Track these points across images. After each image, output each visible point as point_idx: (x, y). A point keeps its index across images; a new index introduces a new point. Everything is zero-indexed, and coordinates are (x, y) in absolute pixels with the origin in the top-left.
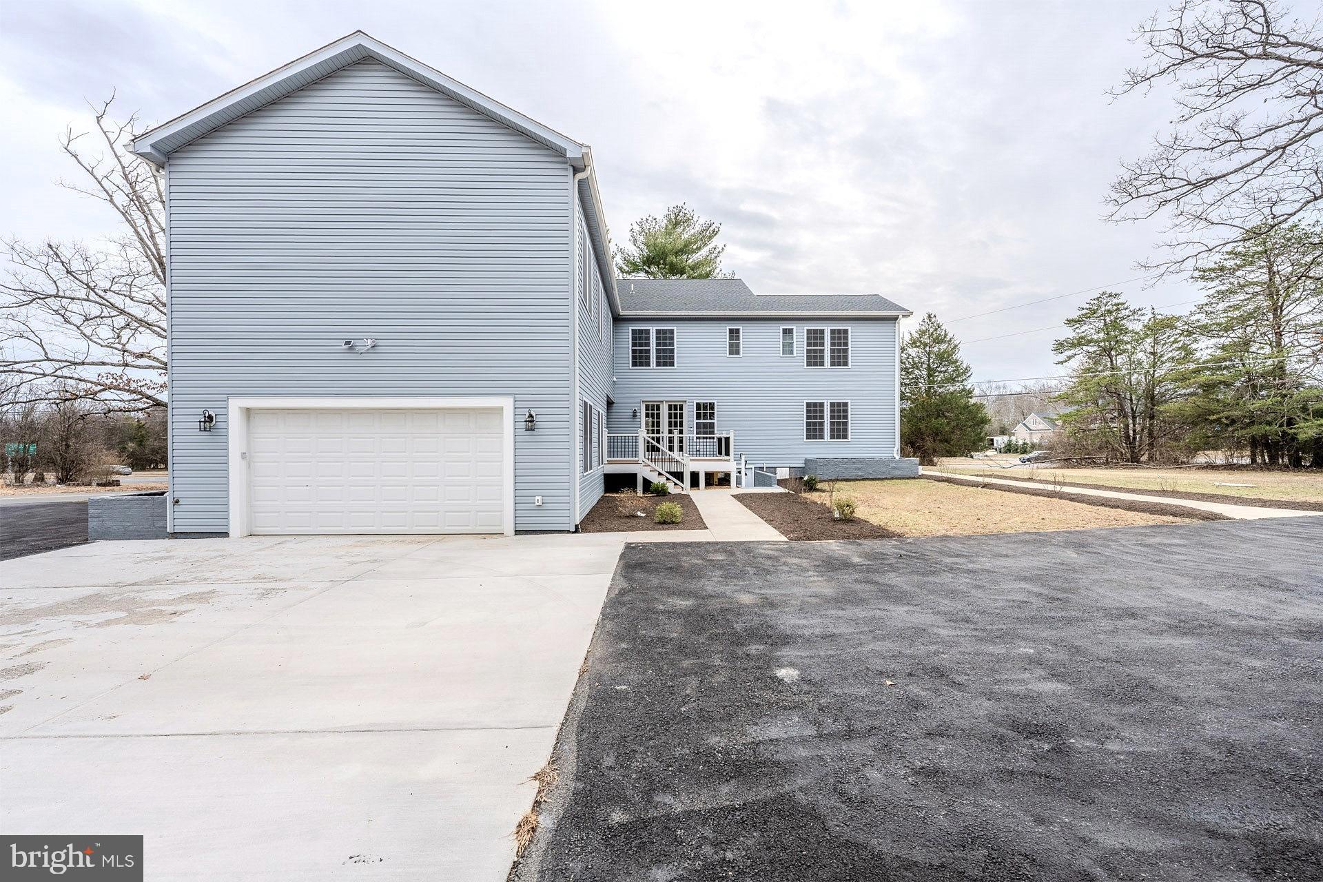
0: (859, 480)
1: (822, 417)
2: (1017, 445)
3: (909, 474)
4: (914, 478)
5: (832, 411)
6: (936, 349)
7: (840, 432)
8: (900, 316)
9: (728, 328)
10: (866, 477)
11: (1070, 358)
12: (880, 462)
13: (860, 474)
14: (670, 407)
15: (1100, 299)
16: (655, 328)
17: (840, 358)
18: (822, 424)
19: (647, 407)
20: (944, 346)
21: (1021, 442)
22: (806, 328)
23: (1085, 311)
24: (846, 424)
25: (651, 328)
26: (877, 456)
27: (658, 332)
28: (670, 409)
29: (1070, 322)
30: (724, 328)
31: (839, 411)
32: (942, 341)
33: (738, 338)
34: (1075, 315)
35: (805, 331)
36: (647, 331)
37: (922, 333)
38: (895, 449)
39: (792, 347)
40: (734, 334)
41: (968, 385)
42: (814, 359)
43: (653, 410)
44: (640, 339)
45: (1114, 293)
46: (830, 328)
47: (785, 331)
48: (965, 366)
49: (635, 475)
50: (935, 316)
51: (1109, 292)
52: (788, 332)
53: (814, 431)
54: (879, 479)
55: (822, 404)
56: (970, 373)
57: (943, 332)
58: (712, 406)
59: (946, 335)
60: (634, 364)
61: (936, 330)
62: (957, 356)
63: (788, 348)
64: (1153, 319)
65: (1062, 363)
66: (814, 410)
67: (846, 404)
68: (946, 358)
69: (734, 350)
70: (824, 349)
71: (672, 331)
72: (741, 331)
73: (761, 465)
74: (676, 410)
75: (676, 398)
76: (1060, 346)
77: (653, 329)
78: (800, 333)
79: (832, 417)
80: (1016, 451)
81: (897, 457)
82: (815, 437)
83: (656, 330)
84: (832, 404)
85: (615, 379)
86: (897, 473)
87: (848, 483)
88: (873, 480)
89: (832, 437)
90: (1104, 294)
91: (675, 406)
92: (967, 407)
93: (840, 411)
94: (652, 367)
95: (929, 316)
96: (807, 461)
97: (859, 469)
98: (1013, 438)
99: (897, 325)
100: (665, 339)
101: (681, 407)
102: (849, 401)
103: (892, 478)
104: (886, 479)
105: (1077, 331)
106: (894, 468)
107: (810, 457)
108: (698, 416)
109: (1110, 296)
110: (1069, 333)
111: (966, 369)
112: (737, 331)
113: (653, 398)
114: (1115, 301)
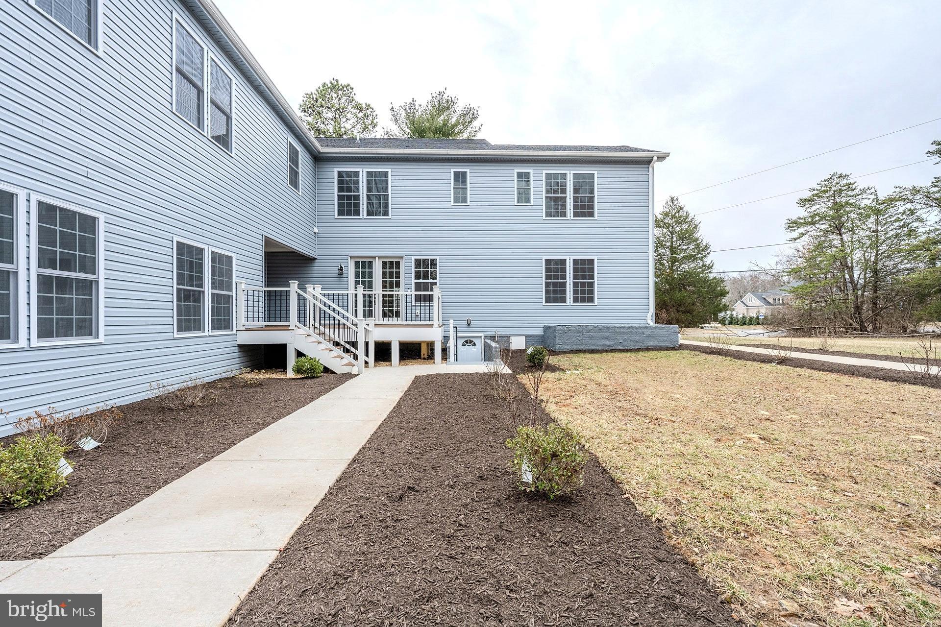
0: (607, 351)
1: (564, 277)
2: (737, 318)
3: (667, 344)
4: (673, 349)
5: (575, 270)
6: (678, 229)
7: (585, 294)
8: (655, 158)
9: (452, 171)
10: (615, 347)
11: (802, 235)
12: (631, 330)
13: (608, 343)
14: (385, 263)
15: (830, 180)
16: (365, 170)
17: (585, 208)
18: (564, 285)
19: (357, 263)
20: (685, 226)
21: (740, 316)
22: (544, 172)
23: (816, 192)
24: (591, 285)
25: (360, 170)
26: (628, 322)
27: (369, 174)
28: (384, 267)
29: (803, 202)
30: (448, 171)
31: (583, 270)
32: (685, 222)
33: (465, 182)
34: (807, 195)
35: (544, 175)
36: (357, 174)
37: (666, 215)
38: (649, 315)
39: (529, 194)
40: (460, 178)
41: (708, 261)
42: (556, 208)
43: (364, 267)
44: (346, 183)
45: (844, 174)
46: (572, 172)
47: (520, 175)
48: (704, 244)
49: (284, 346)
50: (677, 199)
51: (839, 173)
52: (524, 177)
53: (555, 293)
54: (631, 350)
55: (563, 262)
56: (709, 250)
57: (685, 214)
58: (433, 263)
59: (687, 216)
60: (341, 213)
61: (678, 212)
62: (696, 235)
63: (524, 196)
64: (875, 200)
65: (795, 239)
66: (555, 269)
67: (591, 262)
68: (688, 236)
69: (460, 197)
70: (566, 197)
71: (386, 174)
72: (468, 175)
73: (493, 334)
74: (392, 267)
75: (392, 253)
76: (793, 224)
77: (363, 170)
78: (538, 177)
79: (575, 277)
80: (737, 323)
81: (652, 324)
82: (555, 300)
83: (367, 172)
84: (576, 262)
85: (316, 230)
86: (652, 343)
87: (592, 355)
88: (624, 351)
89: (576, 300)
90: (835, 174)
91: (391, 263)
92: (706, 281)
93: (585, 268)
94: (361, 217)
95: (672, 199)
96: (546, 328)
97: (607, 338)
98: (734, 313)
99: (650, 169)
100: (378, 183)
101: (398, 264)
102: (595, 258)
103: (647, 349)
104: (639, 350)
105: (808, 210)
106: (649, 336)
107: (550, 323)
108: (418, 276)
109: (841, 176)
110: (801, 213)
111: (706, 246)
112: (464, 174)
113: (364, 253)
114: (845, 182)
